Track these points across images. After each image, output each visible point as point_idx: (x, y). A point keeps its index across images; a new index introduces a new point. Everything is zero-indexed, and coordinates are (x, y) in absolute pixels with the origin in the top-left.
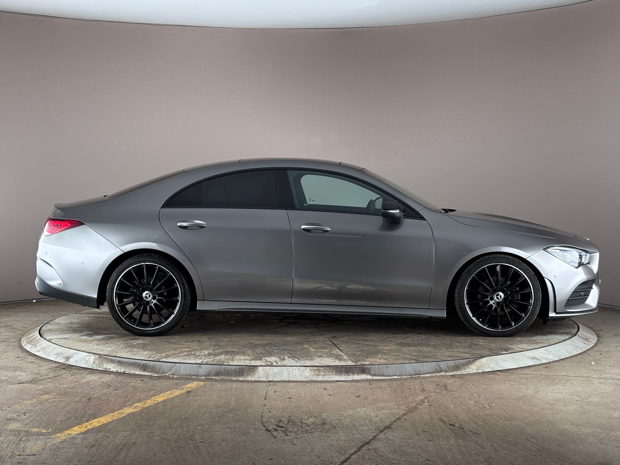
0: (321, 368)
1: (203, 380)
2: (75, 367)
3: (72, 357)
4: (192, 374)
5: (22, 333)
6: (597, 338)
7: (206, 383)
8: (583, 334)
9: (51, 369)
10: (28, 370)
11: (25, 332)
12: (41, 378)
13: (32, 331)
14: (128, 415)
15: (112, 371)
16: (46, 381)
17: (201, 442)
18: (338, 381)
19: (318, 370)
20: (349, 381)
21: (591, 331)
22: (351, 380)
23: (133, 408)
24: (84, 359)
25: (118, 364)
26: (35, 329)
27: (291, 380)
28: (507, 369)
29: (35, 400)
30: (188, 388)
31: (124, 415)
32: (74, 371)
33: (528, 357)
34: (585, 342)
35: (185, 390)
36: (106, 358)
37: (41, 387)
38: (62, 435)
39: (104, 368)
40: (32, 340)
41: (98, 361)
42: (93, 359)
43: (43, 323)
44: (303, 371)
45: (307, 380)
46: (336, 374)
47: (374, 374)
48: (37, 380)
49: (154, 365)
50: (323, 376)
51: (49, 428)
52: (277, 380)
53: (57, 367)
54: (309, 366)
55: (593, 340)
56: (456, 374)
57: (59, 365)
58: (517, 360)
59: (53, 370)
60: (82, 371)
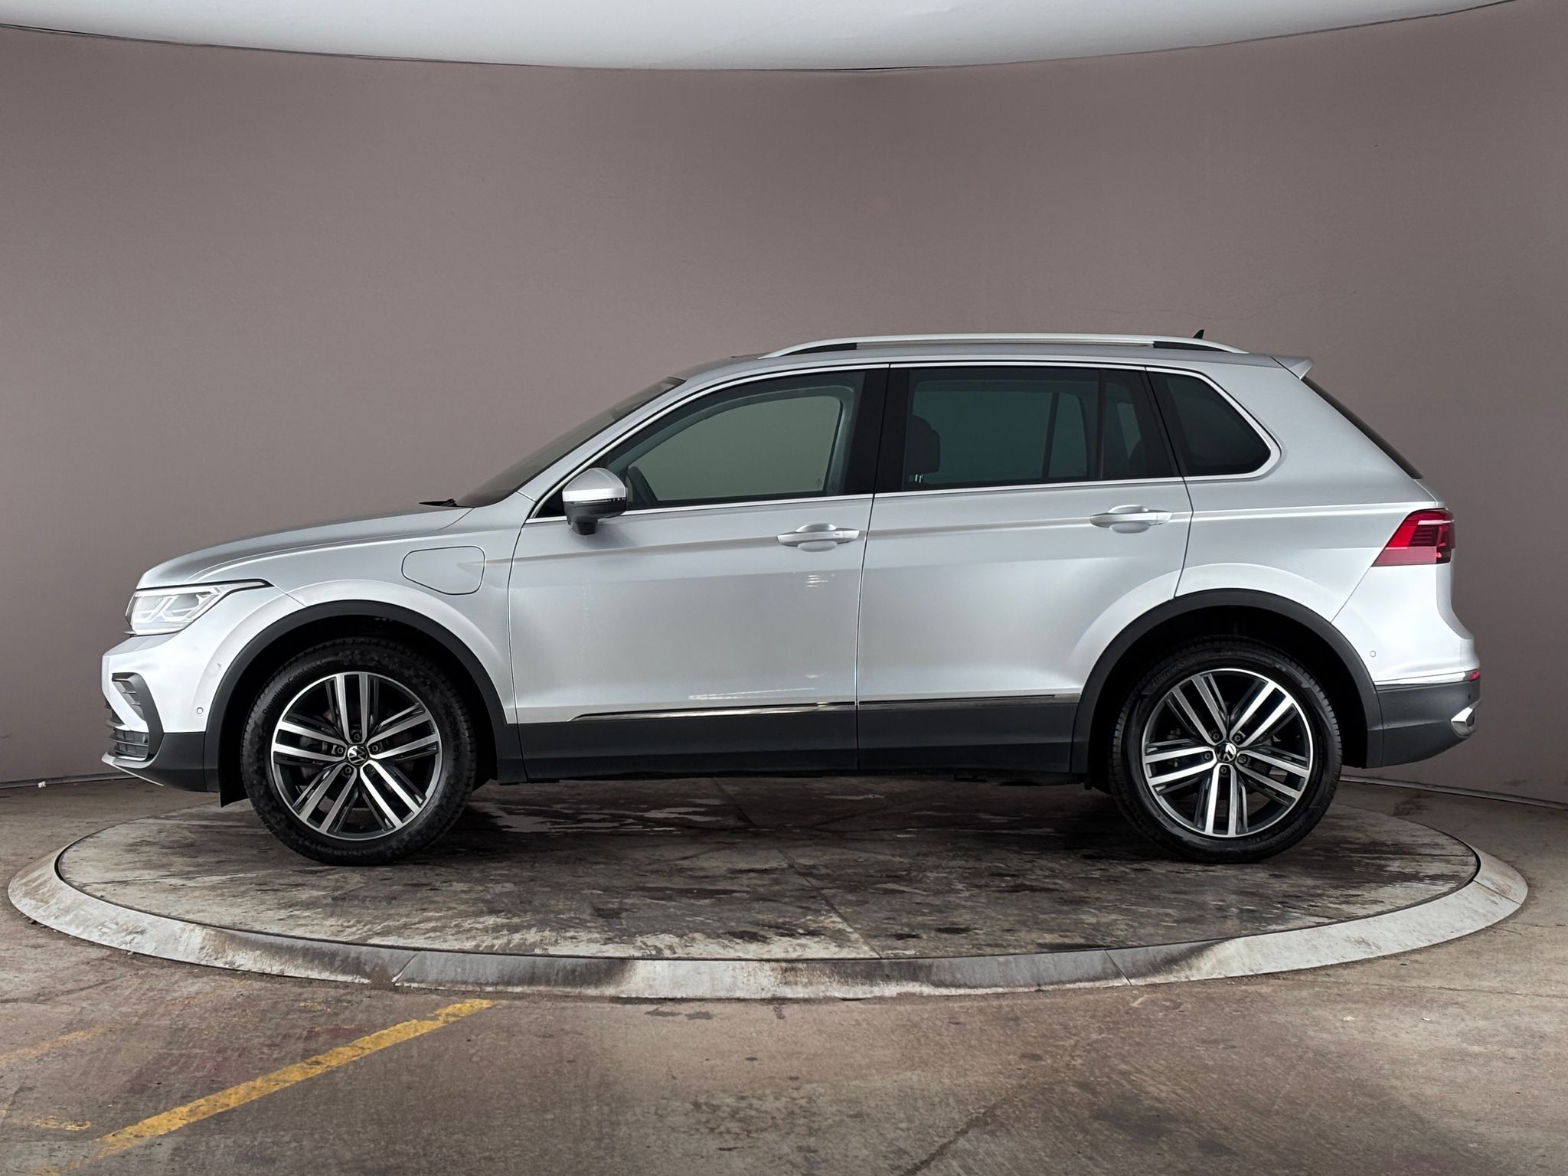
0: (800, 966)
1: (488, 996)
2: (152, 960)
3: (143, 932)
4: (460, 979)
6: (1525, 891)
7: (496, 1002)
8: (1489, 880)
9: (88, 963)
10: (25, 967)
11: (22, 865)
12: (59, 987)
13: (37, 863)
14: (292, 1087)
15: (249, 971)
16: (76, 995)
18: (844, 999)
19: (793, 970)
20: (875, 998)
21: (1511, 872)
22: (879, 998)
24: (175, 939)
25: (263, 953)
26: (42, 860)
27: (723, 994)
28: (1290, 969)
29: (48, 1045)
30: (451, 1015)
31: (282, 1085)
32: (149, 970)
33: (1348, 939)
34: (1495, 900)
35: (442, 1020)
36: (233, 937)
37: (62, 1011)
38: (119, 1136)
39: (226, 963)
40: (37, 886)
41: (212, 943)
42: (199, 940)
43: (65, 842)
44: (752, 973)
45: (764, 995)
46: (839, 981)
47: (939, 980)
48: (50, 992)
49: (361, 953)
50: (805, 985)
51: (84, 1121)
52: (684, 996)
53: (103, 959)
54: (768, 961)
55: (1516, 894)
56: (1158, 982)
57: (108, 953)
58: (1318, 946)
59: (92, 965)
60: (169, 969)
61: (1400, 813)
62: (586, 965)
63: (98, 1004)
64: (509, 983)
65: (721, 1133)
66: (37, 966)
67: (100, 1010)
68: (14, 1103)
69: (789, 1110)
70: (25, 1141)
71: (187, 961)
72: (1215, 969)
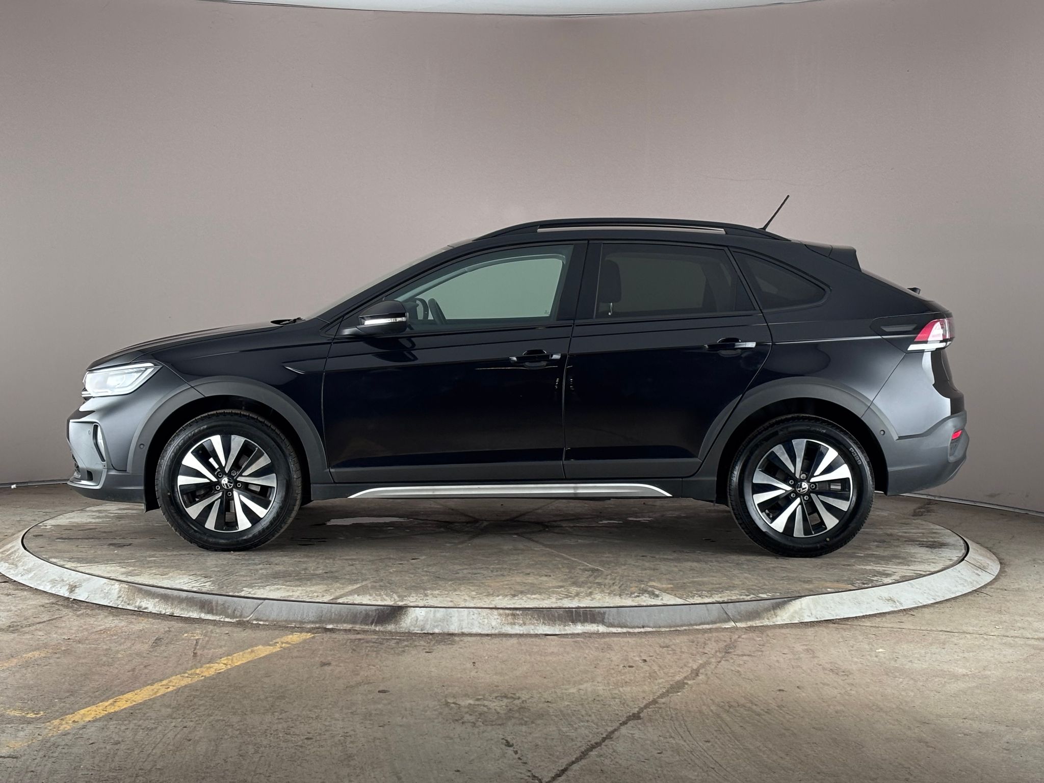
0: (518, 612)
1: (310, 631)
2: (86, 604)
3: (80, 586)
4: (291, 619)
6: (999, 567)
7: (315, 634)
8: (974, 559)
9: (43, 606)
12: (25, 622)
13: (10, 539)
14: (179, 689)
15: (150, 612)
16: (34, 627)
17: (306, 739)
18: (546, 635)
19: (513, 615)
20: (567, 634)
21: (989, 554)
22: (570, 634)
23: (187, 677)
24: (102, 591)
25: (160, 600)
26: (13, 537)
27: (465, 631)
28: (843, 617)
29: (15, 660)
30: (285, 643)
31: (171, 689)
32: (85, 611)
33: (880, 598)
34: (979, 573)
35: (279, 646)
36: (141, 589)
37: (25, 638)
38: (64, 722)
39: (136, 607)
40: (9, 554)
41: (126, 593)
42: (117, 591)
43: (29, 525)
44: (486, 617)
45: (493, 632)
46: (543, 623)
47: (610, 623)
48: (18, 626)
49: (225, 601)
50: (521, 625)
51: (39, 710)
52: (441, 632)
53: (53, 604)
54: (496, 609)
55: (992, 569)
56: (755, 625)
57: (56, 599)
58: (860, 602)
59: (46, 607)
60: (97, 611)
61: (916, 514)
62: (376, 610)
63: (50, 634)
64: (324, 622)
65: (463, 723)
66: (9, 607)
67: (50, 637)
69: (509, 708)
71: (109, 605)
72: (793, 617)
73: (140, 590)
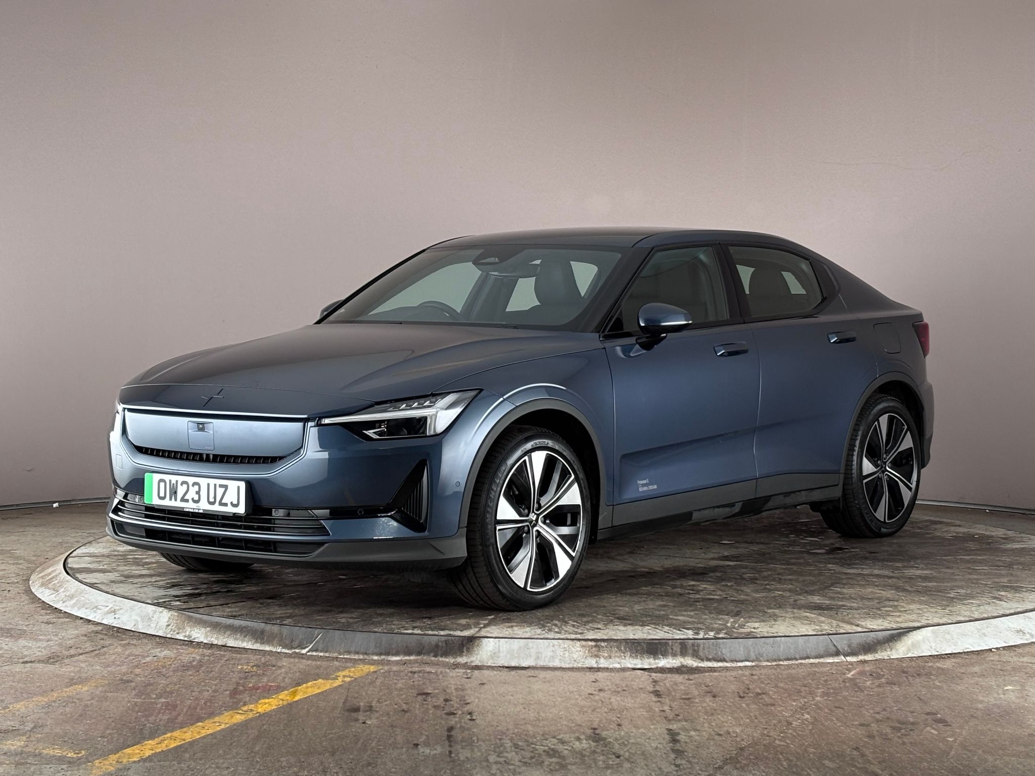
0: (603, 644)
1: (374, 663)
2: (132, 633)
4: (353, 650)
5: (30, 565)
7: (381, 667)
9: (85, 635)
10: (42, 637)
11: (37, 564)
12: (66, 653)
13: (51, 562)
14: (232, 727)
15: (202, 642)
16: (77, 658)
18: (634, 669)
19: (597, 647)
20: (657, 668)
22: (661, 668)
23: (241, 714)
24: (149, 619)
25: (212, 629)
26: (57, 559)
27: (545, 664)
28: (965, 651)
30: (347, 676)
31: (223, 726)
32: (130, 640)
33: (1009, 629)
35: (340, 680)
36: (192, 617)
37: (67, 670)
38: (104, 762)
39: (185, 637)
40: (51, 579)
41: (175, 622)
42: (166, 619)
43: (72, 547)
44: (567, 649)
45: (575, 666)
46: (631, 656)
47: (704, 656)
48: (58, 656)
49: (282, 631)
50: (605, 658)
51: (80, 750)
52: (517, 665)
53: (97, 632)
54: (579, 640)
56: (867, 659)
57: (100, 628)
58: (987, 634)
59: (89, 637)
60: (145, 641)
62: (446, 641)
63: (93, 666)
64: (388, 654)
66: (49, 637)
67: (93, 670)
68: (30, 736)
69: (593, 749)
70: (36, 764)
71: (157, 634)
72: (909, 650)
73: (190, 618)
